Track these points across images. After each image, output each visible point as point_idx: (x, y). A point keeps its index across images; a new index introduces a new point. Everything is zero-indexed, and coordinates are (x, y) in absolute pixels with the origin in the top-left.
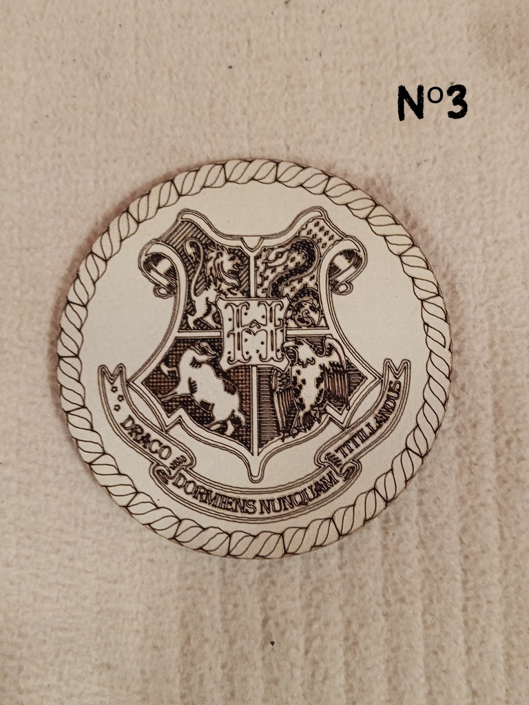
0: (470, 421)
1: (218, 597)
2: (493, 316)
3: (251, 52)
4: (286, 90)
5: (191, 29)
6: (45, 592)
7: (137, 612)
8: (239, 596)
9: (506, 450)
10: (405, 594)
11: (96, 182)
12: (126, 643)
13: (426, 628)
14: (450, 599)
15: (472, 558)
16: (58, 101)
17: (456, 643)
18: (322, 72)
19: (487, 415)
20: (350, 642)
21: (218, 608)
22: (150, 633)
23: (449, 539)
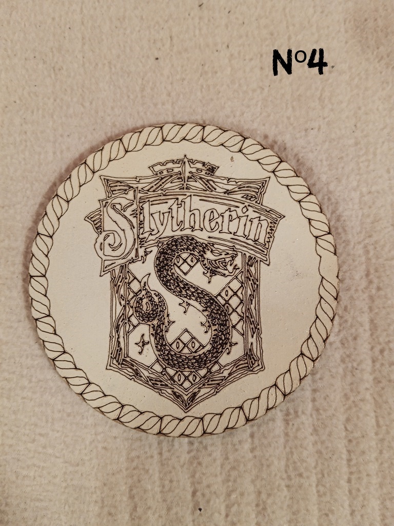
0: (352, 334)
1: (157, 475)
2: (367, 252)
3: (173, 46)
4: (201, 76)
5: (125, 29)
6: (25, 473)
7: (95, 488)
8: (173, 473)
9: (380, 357)
10: (302, 470)
11: (54, 153)
12: (88, 511)
13: (320, 496)
14: (338, 474)
15: (354, 443)
16: (23, 90)
17: (343, 507)
18: (230, 61)
19: (365, 330)
20: (261, 507)
21: (158, 483)
22: (106, 503)
23: (336, 427)
